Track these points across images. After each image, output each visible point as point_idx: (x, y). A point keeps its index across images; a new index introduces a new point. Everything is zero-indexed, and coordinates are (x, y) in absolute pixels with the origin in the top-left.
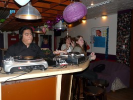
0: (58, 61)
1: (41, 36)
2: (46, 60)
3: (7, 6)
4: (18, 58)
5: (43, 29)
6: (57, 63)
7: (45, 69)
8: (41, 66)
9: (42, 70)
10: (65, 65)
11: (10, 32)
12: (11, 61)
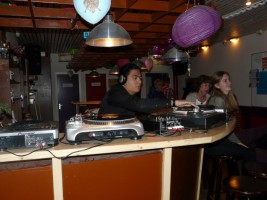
0: (164, 123)
1: (147, 75)
2: (141, 121)
3: (77, 26)
4: (91, 118)
5: (146, 63)
6: (162, 127)
7: (139, 138)
8: (130, 131)
9: (132, 138)
10: (177, 130)
11: (88, 72)
12: (77, 123)
